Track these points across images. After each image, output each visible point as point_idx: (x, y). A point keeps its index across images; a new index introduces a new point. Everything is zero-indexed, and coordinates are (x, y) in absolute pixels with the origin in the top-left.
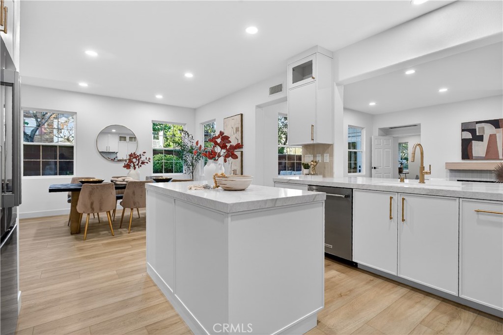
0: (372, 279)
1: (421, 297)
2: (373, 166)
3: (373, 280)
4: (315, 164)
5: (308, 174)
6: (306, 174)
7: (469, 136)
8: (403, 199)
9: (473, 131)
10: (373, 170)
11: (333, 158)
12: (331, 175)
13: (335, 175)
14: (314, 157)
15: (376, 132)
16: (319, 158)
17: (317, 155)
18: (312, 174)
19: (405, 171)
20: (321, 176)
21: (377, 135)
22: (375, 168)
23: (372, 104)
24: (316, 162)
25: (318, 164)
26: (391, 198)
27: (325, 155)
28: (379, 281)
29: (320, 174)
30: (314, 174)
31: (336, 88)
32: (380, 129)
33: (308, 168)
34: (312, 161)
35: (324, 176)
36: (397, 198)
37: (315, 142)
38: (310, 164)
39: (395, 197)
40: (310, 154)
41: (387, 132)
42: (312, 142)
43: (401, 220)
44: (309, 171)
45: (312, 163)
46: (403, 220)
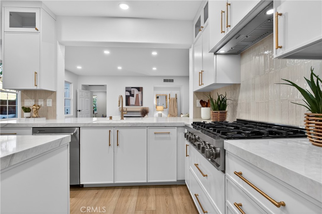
0: (96, 192)
1: (129, 191)
2: (78, 109)
3: (98, 193)
4: (38, 108)
5: (30, 117)
6: (27, 117)
7: (128, 94)
8: (118, 131)
9: (130, 92)
10: (78, 112)
11: (56, 103)
12: (55, 117)
13: (58, 117)
14: (35, 101)
15: (80, 87)
16: (41, 103)
17: (39, 100)
18: (34, 117)
19: (95, 112)
20: (45, 119)
21: (81, 89)
22: (79, 111)
23: (79, 67)
24: (39, 106)
25: (40, 108)
26: (110, 131)
27: (48, 100)
28: (101, 191)
29: (43, 117)
30: (36, 117)
31: (59, 46)
32: (82, 85)
33: (29, 112)
34: (34, 105)
35: (47, 119)
36: (114, 131)
37: (38, 88)
38: (31, 108)
39: (112, 130)
40: (31, 99)
41: (86, 87)
42: (35, 88)
43: (116, 145)
44: (31, 114)
45: (34, 107)
46: (118, 145)
